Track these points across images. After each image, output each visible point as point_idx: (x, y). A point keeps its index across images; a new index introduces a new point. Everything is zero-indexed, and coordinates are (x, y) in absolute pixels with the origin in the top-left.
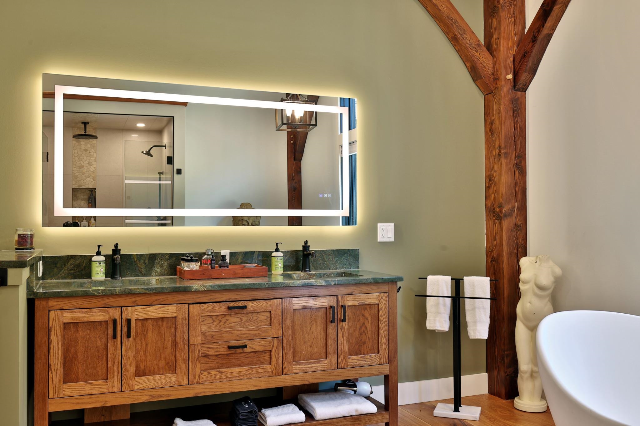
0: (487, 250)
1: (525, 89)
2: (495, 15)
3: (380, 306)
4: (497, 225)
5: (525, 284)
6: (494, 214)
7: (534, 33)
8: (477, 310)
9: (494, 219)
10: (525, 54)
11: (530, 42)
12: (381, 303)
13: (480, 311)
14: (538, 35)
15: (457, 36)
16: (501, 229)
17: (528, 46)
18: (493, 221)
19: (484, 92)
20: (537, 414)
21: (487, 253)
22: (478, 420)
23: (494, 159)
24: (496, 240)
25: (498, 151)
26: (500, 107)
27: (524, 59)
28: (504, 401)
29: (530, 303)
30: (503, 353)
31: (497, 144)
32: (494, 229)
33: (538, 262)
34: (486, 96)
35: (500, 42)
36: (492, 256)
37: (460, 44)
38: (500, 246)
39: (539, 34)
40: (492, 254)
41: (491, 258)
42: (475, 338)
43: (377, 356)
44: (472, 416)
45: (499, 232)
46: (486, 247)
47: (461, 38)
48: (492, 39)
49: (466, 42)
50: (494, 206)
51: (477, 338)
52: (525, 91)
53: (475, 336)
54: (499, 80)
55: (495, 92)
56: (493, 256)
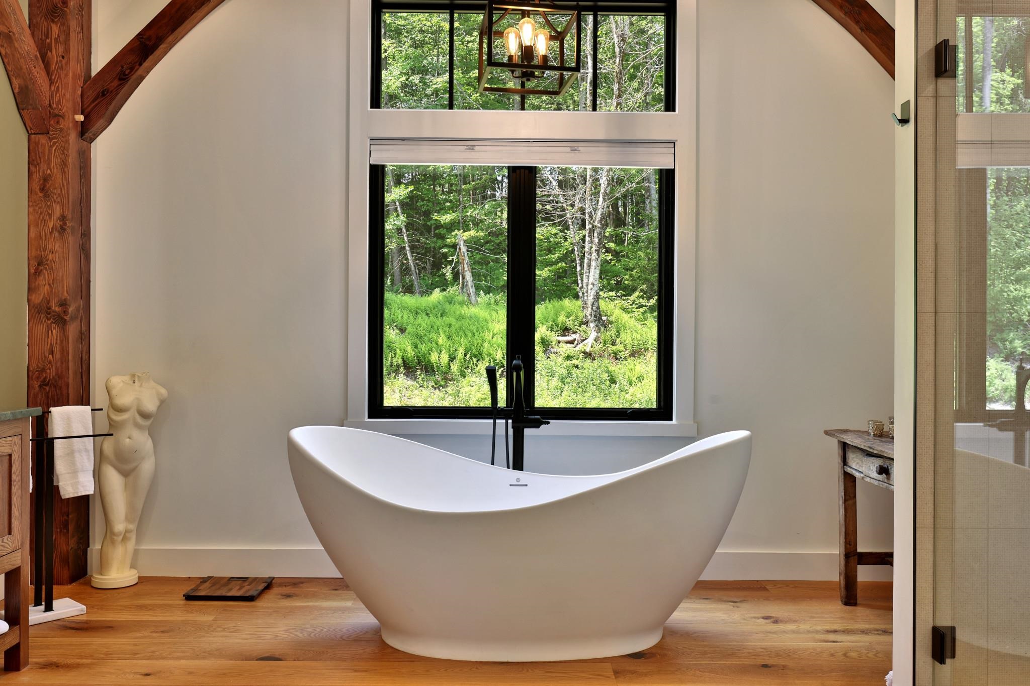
0: (31, 368)
1: (92, 140)
2: (56, 20)
3: (13, 457)
4: (54, 331)
5: (121, 413)
6: (49, 316)
7: (122, 67)
8: (77, 455)
9: (49, 322)
10: (105, 93)
11: (115, 79)
12: (15, 453)
13: (82, 456)
14: (129, 73)
15: (14, 34)
16: (65, 338)
17: (111, 82)
18: (45, 326)
19: (31, 129)
20: (131, 588)
21: (31, 375)
22: (85, 612)
23: (51, 233)
24: (52, 352)
25: (58, 224)
26: (65, 158)
27: (102, 99)
28: (70, 586)
29: (129, 438)
30: (66, 518)
31: (58, 211)
32: (48, 337)
33: (136, 382)
34: (34, 135)
35: (66, 63)
36: (42, 378)
37: (15, 46)
38: (62, 363)
39: (133, 73)
40: (43, 375)
41: (41, 382)
42: (76, 495)
43: (9, 540)
44: (77, 610)
45: (58, 342)
46: (28, 364)
47: (20, 39)
48: (49, 53)
49: (24, 48)
50: (48, 304)
51: (80, 494)
52: (91, 143)
53: (77, 493)
54: (63, 118)
55: (53, 134)
56: (46, 378)
